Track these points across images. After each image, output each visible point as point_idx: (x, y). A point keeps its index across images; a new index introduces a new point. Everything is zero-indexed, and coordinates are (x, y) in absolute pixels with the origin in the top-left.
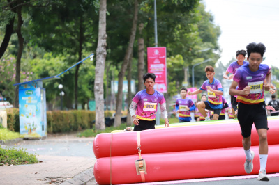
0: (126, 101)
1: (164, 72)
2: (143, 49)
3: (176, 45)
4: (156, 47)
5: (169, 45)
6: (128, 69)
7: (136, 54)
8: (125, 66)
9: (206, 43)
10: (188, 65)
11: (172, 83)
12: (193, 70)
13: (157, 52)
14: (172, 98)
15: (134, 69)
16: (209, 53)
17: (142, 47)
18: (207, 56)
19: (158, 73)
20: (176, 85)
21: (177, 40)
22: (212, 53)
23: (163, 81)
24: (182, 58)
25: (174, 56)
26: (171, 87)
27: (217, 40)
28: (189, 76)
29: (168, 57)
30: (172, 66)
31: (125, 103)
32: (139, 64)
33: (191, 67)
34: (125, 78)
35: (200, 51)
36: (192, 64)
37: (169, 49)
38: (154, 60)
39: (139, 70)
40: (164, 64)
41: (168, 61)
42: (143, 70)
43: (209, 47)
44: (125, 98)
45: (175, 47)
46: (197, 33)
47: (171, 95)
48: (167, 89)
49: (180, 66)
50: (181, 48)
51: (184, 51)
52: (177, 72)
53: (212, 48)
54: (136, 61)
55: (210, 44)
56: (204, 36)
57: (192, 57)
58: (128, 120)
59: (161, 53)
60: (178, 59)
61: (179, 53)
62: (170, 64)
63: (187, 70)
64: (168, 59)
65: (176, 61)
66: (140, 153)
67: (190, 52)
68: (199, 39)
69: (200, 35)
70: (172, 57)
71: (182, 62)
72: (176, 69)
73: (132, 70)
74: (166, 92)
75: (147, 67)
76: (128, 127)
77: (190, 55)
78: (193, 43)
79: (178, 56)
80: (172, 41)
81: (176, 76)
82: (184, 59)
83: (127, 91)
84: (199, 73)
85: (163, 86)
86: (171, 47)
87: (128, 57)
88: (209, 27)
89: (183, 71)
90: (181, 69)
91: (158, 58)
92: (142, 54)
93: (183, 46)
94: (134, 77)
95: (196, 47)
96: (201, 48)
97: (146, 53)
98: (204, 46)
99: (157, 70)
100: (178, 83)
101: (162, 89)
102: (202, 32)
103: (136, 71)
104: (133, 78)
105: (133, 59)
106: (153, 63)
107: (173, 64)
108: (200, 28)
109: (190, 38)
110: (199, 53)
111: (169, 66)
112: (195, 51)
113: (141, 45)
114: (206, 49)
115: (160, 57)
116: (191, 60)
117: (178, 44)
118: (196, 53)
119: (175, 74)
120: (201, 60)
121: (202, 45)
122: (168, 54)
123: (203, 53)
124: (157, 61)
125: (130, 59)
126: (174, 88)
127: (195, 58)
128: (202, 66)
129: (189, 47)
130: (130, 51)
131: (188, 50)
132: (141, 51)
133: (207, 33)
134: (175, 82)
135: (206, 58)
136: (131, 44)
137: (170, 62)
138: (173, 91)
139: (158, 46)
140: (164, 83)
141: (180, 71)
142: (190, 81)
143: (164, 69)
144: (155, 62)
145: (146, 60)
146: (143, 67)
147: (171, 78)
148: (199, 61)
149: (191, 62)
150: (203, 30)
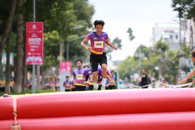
0: (5, 73)
1: (41, 46)
2: (22, 24)
3: (53, 21)
4: (34, 22)
5: (46, 21)
6: (7, 42)
7: (15, 28)
8: (5, 39)
9: (80, 21)
10: (63, 41)
11: (48, 57)
12: (68, 46)
13: (34, 27)
14: (48, 71)
15: (13, 43)
16: (83, 30)
17: (21, 22)
18: (81, 33)
19: (36, 47)
20: (52, 59)
21: (54, 17)
22: (85, 30)
23: (39, 54)
24: (58, 34)
25: (51, 32)
26: (47, 61)
27: (91, 18)
28: (64, 51)
29: (44, 32)
30: (48, 41)
31: (3, 75)
32: (18, 38)
33: (66, 43)
34: (4, 51)
35: (75, 28)
36: (67, 40)
37: (46, 25)
38: (32, 34)
39: (18, 43)
40: (41, 38)
41: (45, 36)
42: (21, 44)
43: (83, 24)
44: (4, 69)
45: (52, 23)
46: (72, 11)
47: (47, 68)
48: (43, 62)
49: (56, 41)
50: (57, 25)
51: (60, 27)
52: (53, 47)
53: (86, 26)
54: (15, 35)
55: (84, 22)
56: (78, 14)
57: (67, 34)
58: (6, 89)
59: (39, 28)
60: (54, 35)
61: (55, 29)
62: (46, 38)
63: (62, 45)
64: (45, 34)
65: (52, 37)
66: (15, 118)
67: (65, 28)
68: (74, 17)
69: (75, 14)
70: (49, 33)
71: (58, 37)
72: (52, 44)
73: (11, 43)
74: (41, 64)
75: (25, 41)
76: (6, 94)
77: (65, 31)
78: (69, 20)
79: (54, 32)
80: (49, 17)
81: (51, 51)
82: (60, 35)
83: (5, 63)
84: (73, 49)
85: (39, 59)
86: (48, 23)
87: (8, 31)
88: (84, 6)
89: (58, 47)
90: (57, 44)
91: (36, 33)
92: (21, 29)
93: (59, 23)
94: (13, 50)
95: (72, 24)
96: (76, 26)
97: (25, 27)
98: (79, 24)
99: (34, 43)
100: (54, 57)
101: (38, 62)
102: (77, 11)
103: (15, 44)
104: (12, 52)
105: (12, 33)
106: (31, 37)
107: (49, 39)
108: (75, 7)
109: (65, 15)
110: (73, 30)
111: (45, 41)
112: (70, 28)
113: (21, 20)
114: (81, 27)
115: (37, 32)
116: (67, 36)
117: (55, 20)
118: (71, 29)
119: (51, 49)
120: (76, 37)
121: (77, 23)
122: (45, 30)
123: (77, 30)
124: (34, 35)
125: (9, 33)
126: (50, 61)
127: (70, 35)
128: (76, 42)
129: (64, 24)
130: (10, 25)
131: (64, 27)
132: (20, 26)
133: (82, 12)
134: (50, 56)
135: (80, 35)
136: (11, 19)
137: (46, 37)
138: (49, 64)
139: (36, 21)
140: (41, 56)
141: (55, 46)
142: (65, 55)
143: (41, 42)
144: (32, 36)
145: (25, 34)
146: (21, 41)
147: (48, 52)
148: (74, 38)
149: (66, 38)
150: (78, 9)
